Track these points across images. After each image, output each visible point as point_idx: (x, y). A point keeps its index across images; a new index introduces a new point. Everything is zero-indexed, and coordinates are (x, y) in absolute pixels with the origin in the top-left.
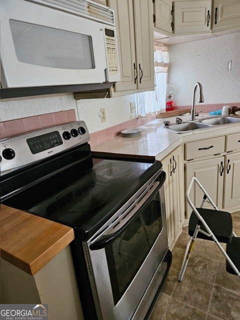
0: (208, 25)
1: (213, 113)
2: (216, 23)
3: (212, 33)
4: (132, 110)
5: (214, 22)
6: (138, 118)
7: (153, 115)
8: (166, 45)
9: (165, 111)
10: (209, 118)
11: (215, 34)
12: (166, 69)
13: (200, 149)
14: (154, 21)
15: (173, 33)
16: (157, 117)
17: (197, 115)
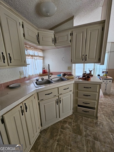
0: (53, 43)
1: (58, 75)
2: (56, 43)
3: (55, 46)
4: (21, 74)
5: (55, 43)
6: (25, 77)
7: (34, 76)
8: (41, 50)
9: (42, 74)
10: (56, 78)
11: (56, 47)
12: (42, 58)
13: (46, 95)
14: (24, 36)
15: (39, 44)
16: (39, 76)
17: (51, 77)
